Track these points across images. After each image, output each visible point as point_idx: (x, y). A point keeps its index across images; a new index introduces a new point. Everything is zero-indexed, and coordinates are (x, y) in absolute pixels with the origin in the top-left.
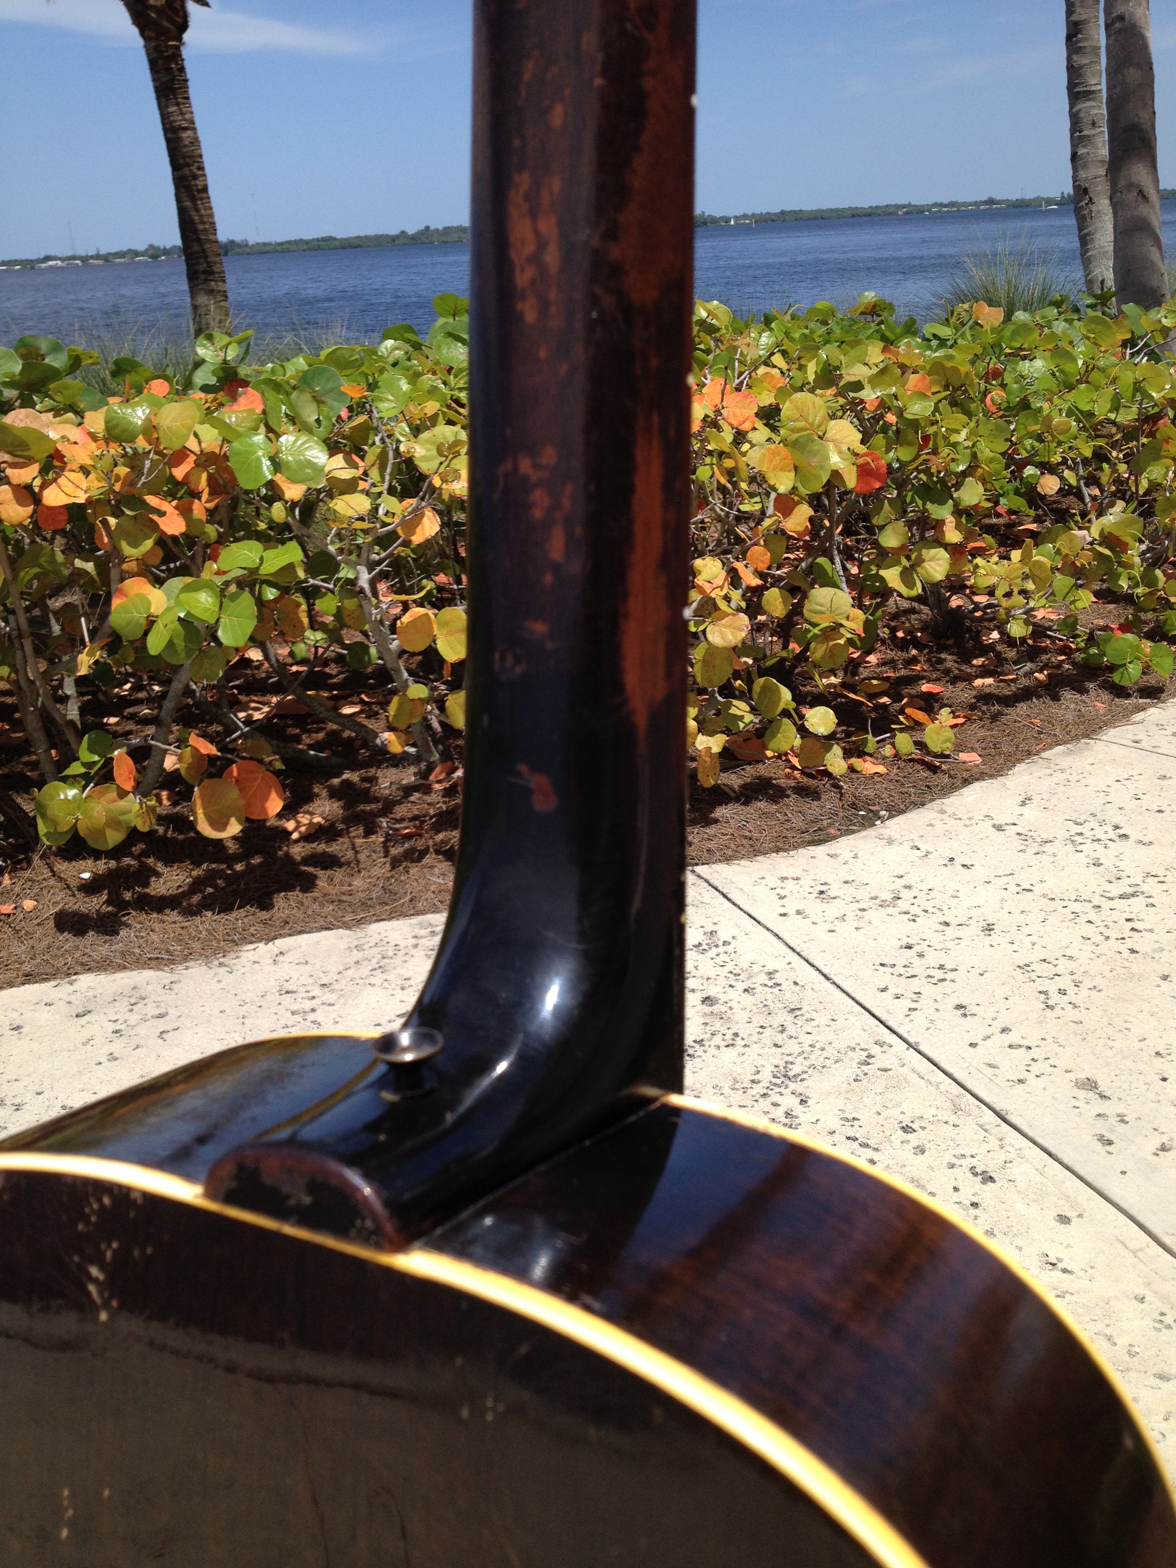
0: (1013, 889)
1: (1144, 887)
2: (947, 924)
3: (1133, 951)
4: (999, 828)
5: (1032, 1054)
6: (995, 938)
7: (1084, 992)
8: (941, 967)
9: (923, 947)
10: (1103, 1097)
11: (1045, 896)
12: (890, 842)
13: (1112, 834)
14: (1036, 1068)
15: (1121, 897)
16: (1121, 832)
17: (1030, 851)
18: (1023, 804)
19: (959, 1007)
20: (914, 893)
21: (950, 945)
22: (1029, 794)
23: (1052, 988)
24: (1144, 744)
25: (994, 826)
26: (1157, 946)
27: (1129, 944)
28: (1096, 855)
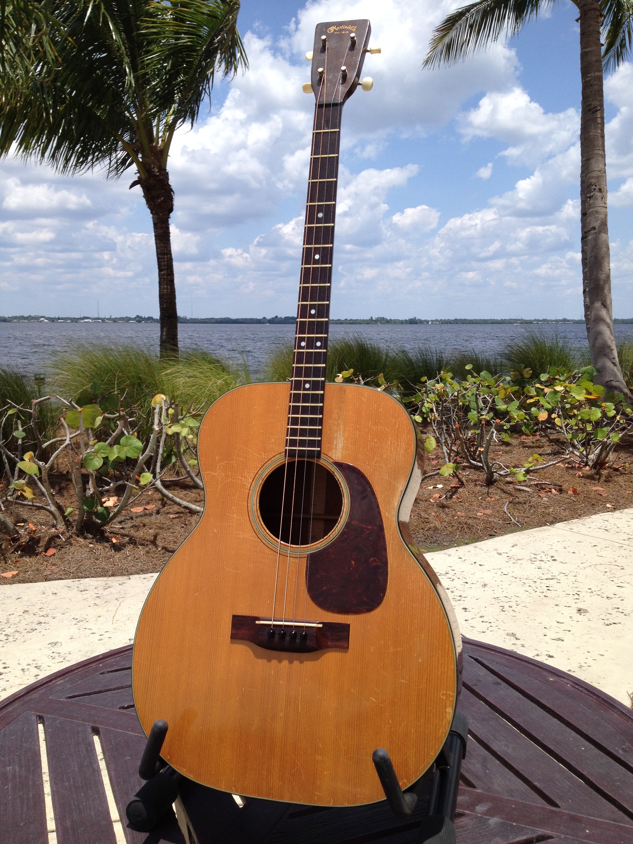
0: (499, 573)
1: (557, 577)
2: (467, 583)
3: (545, 596)
4: (500, 554)
5: (491, 624)
6: (486, 588)
7: (519, 607)
8: (460, 596)
9: (454, 589)
10: (517, 639)
11: (513, 577)
12: (450, 555)
13: (549, 559)
14: (491, 629)
15: (547, 579)
16: (554, 558)
17: (511, 562)
18: (513, 546)
19: (464, 609)
20: (454, 572)
21: (465, 589)
22: (517, 543)
23: (506, 606)
24: (574, 530)
25: (498, 553)
26: (556, 595)
27: (545, 594)
28: (540, 565)
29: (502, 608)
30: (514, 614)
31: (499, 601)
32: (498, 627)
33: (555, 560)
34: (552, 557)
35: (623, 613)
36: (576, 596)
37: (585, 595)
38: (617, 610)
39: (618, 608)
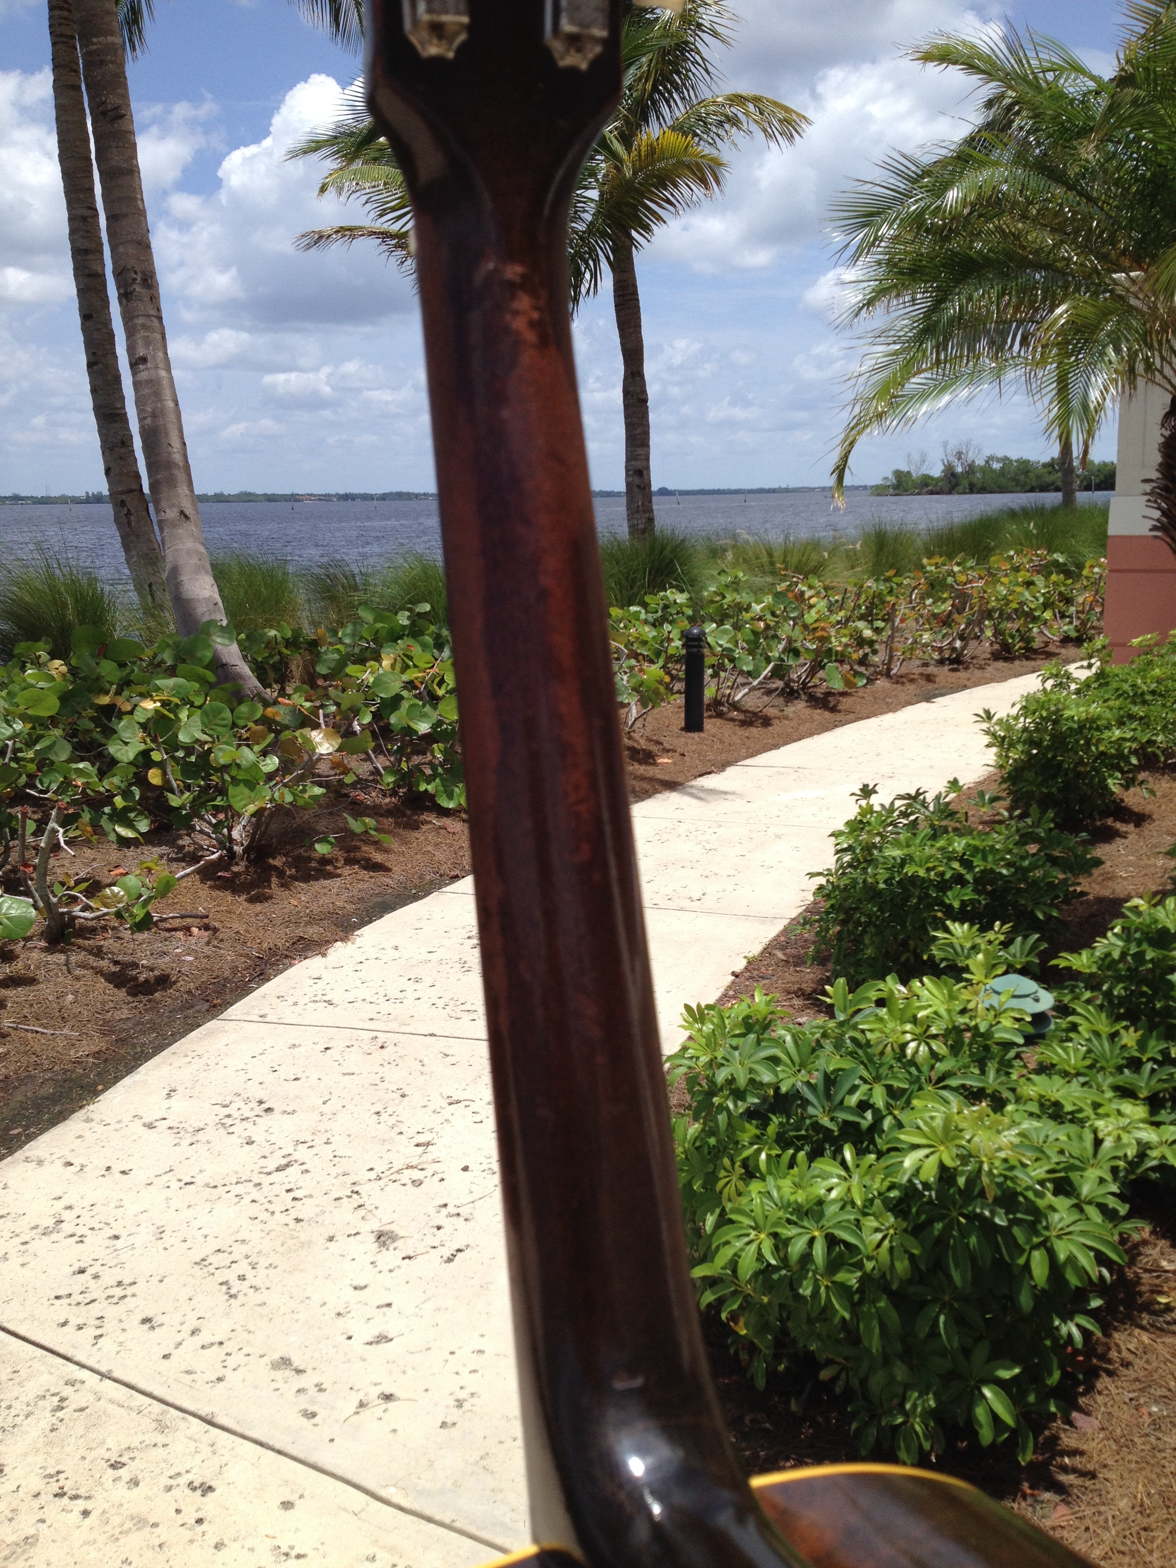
29: (224, 1288)
30: (258, 1298)
31: (211, 1269)
32: (245, 1351)
33: (269, 1110)
34: (261, 1102)
35: (458, 1215)
36: (356, 1200)
37: (371, 1192)
38: (444, 1211)
39: (445, 1205)
